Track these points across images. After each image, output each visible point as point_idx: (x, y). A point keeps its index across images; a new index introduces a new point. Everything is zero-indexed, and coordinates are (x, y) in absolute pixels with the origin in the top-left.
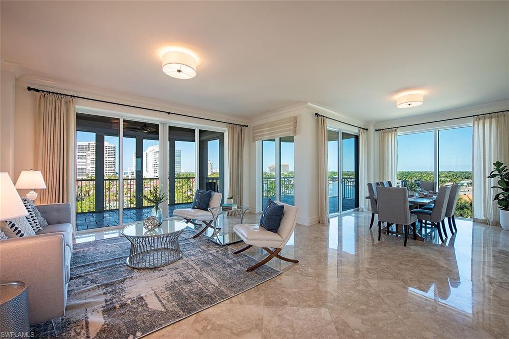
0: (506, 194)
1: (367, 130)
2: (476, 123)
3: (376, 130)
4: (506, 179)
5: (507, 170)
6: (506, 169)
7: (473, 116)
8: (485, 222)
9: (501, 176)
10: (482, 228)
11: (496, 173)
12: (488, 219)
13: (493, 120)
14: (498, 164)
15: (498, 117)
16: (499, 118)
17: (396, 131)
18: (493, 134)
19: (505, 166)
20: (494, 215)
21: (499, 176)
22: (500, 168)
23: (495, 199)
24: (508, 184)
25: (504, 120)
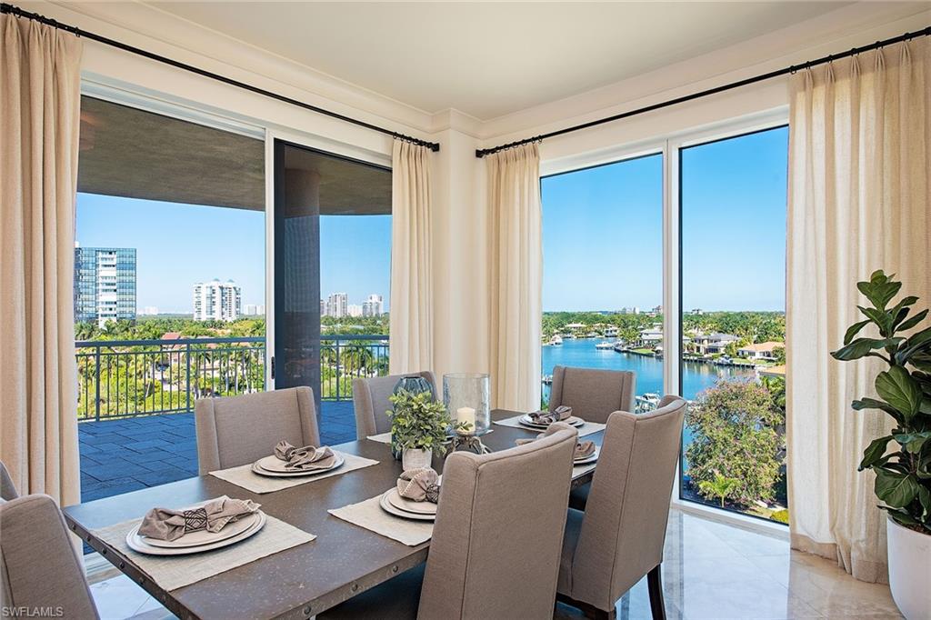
0: (915, 442)
1: (436, 148)
2: (801, 97)
3: (479, 154)
4: (915, 363)
5: (922, 315)
6: (914, 311)
7: (793, 69)
8: (832, 559)
9: (891, 349)
10: (824, 583)
11: (871, 332)
12: (843, 540)
13: (869, 81)
14: (879, 287)
15: (885, 64)
16: (892, 71)
17: (535, 153)
18: (867, 145)
19: (912, 300)
20: (869, 532)
21: (882, 351)
22: (890, 306)
23: (864, 465)
24: (926, 387)
25: (913, 76)
